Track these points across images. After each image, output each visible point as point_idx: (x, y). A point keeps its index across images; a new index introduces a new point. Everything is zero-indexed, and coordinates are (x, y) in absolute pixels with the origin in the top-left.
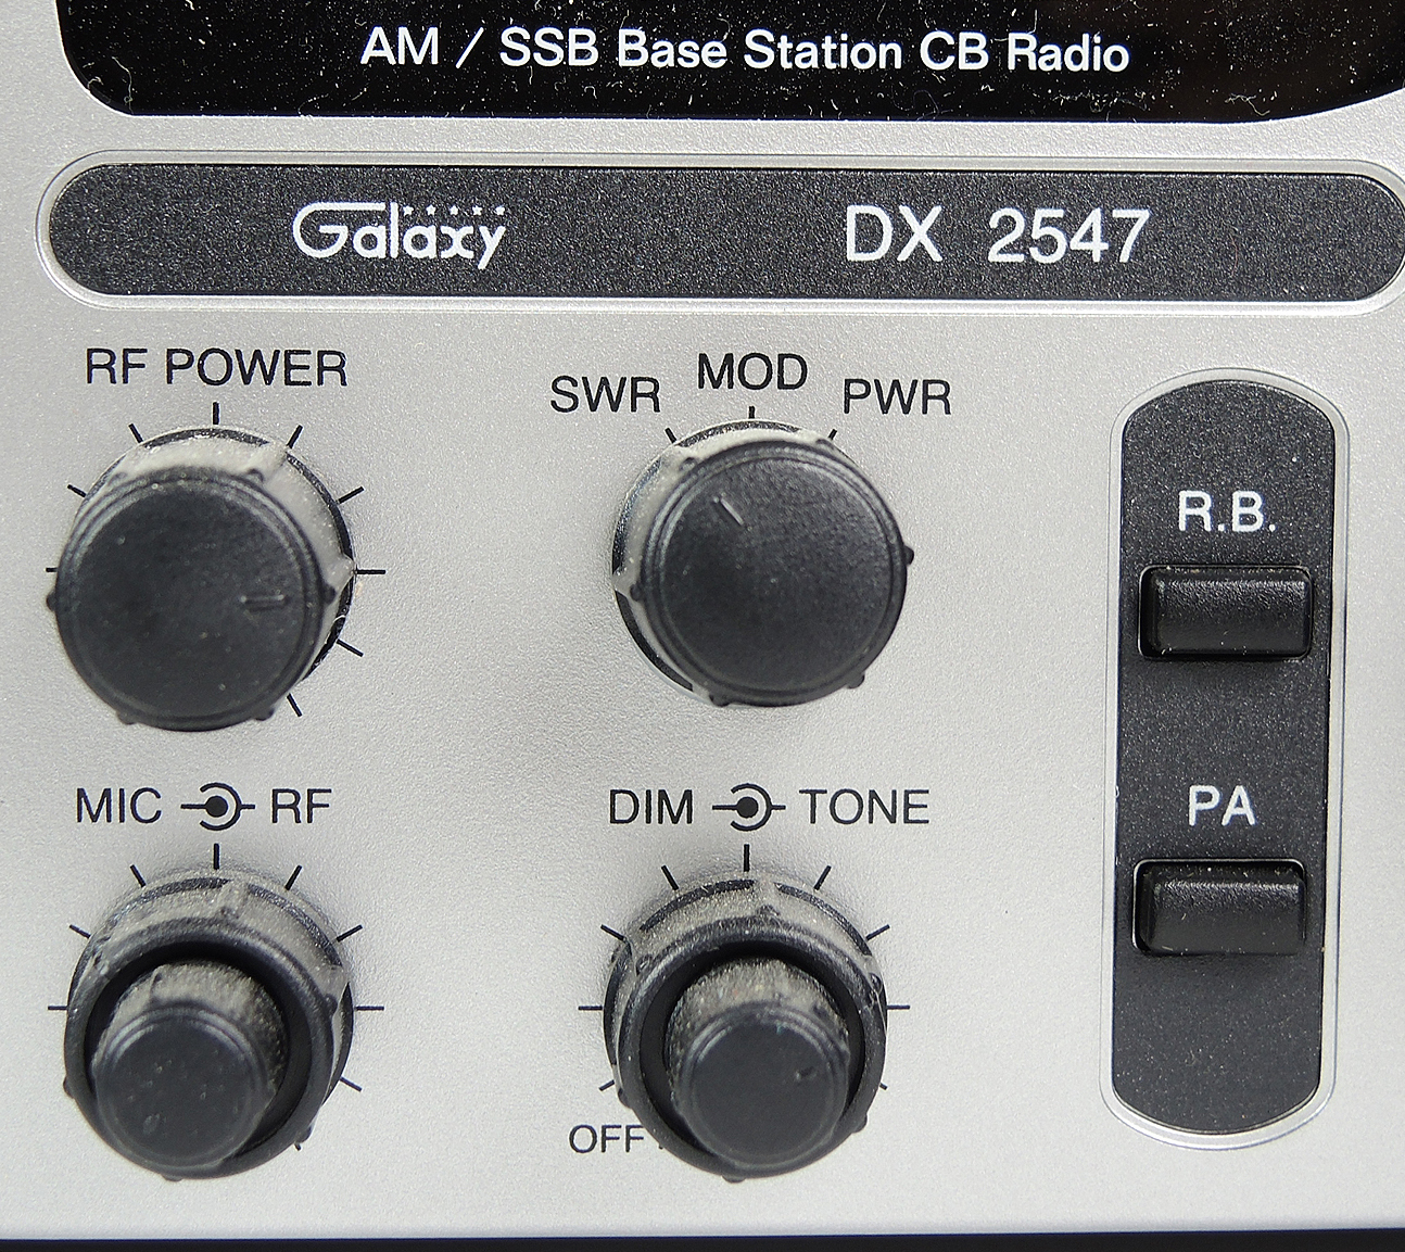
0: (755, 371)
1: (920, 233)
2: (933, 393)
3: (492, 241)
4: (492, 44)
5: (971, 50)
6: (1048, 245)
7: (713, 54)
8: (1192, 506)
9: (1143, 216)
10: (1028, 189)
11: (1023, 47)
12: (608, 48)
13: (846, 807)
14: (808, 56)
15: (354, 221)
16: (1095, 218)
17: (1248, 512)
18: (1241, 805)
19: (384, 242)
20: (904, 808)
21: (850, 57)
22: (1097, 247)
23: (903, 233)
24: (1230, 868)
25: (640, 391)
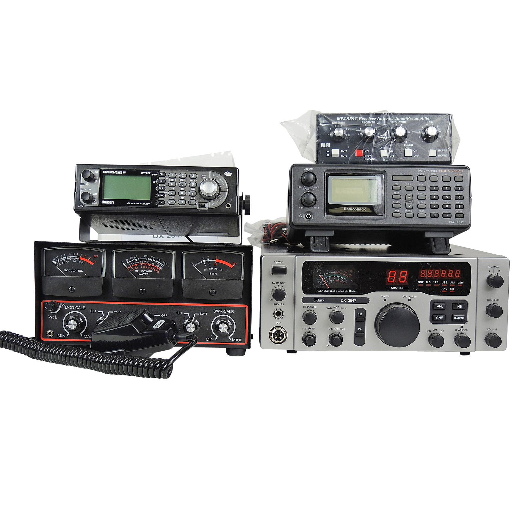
0: (336, 307)
1: (345, 300)
2: (345, 308)
3: (323, 301)
4: (323, 291)
5: (347, 291)
6: (351, 301)
7: (334, 291)
8: (358, 314)
9: (356, 300)
10: (350, 298)
11: (350, 291)
12: (329, 291)
13: (341, 329)
14: (339, 291)
15: (317, 300)
16: (353, 300)
17: (361, 314)
18: (361, 329)
19: (318, 301)
20: (344, 329)
21: (341, 291)
22: (354, 301)
23: (344, 300)
24: (360, 332)
25: (331, 308)
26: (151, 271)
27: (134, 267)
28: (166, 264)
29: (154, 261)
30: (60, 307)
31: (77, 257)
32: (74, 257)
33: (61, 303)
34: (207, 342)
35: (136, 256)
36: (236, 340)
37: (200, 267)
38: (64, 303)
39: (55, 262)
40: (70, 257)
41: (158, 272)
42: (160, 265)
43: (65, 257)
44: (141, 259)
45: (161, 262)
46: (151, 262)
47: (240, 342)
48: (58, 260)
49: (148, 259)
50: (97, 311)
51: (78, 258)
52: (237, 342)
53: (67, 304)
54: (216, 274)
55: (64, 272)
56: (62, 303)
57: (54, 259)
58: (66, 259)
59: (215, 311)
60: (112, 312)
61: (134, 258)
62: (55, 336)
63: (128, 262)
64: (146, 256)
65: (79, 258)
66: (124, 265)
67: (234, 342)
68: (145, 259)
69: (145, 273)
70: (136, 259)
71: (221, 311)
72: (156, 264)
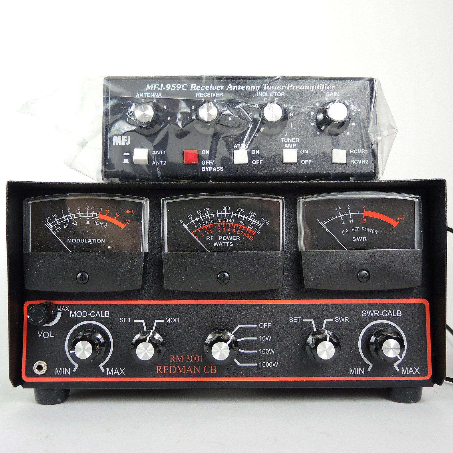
26: (238, 238)
27: (204, 230)
28: (268, 223)
29: (244, 217)
30: (59, 314)
31: (93, 213)
32: (87, 213)
33: (62, 306)
34: (351, 376)
35: (208, 210)
36: (410, 371)
37: (335, 226)
38: (67, 305)
39: (49, 226)
40: (80, 213)
41: (252, 239)
42: (254, 225)
43: (70, 215)
44: (218, 214)
45: (258, 218)
46: (237, 220)
47: (417, 375)
48: (56, 220)
49: (232, 214)
50: (132, 321)
51: (94, 215)
52: (411, 375)
53: (73, 308)
54: (365, 239)
55: (68, 245)
56: (65, 305)
57: (48, 219)
58: (71, 218)
59: (365, 313)
60: (163, 321)
61: (204, 213)
62: (49, 373)
63: (193, 221)
64: (228, 208)
65: (98, 216)
66: (185, 226)
67: (407, 375)
68: (226, 214)
69: (227, 241)
70: (209, 215)
71: (376, 313)
72: (247, 223)
